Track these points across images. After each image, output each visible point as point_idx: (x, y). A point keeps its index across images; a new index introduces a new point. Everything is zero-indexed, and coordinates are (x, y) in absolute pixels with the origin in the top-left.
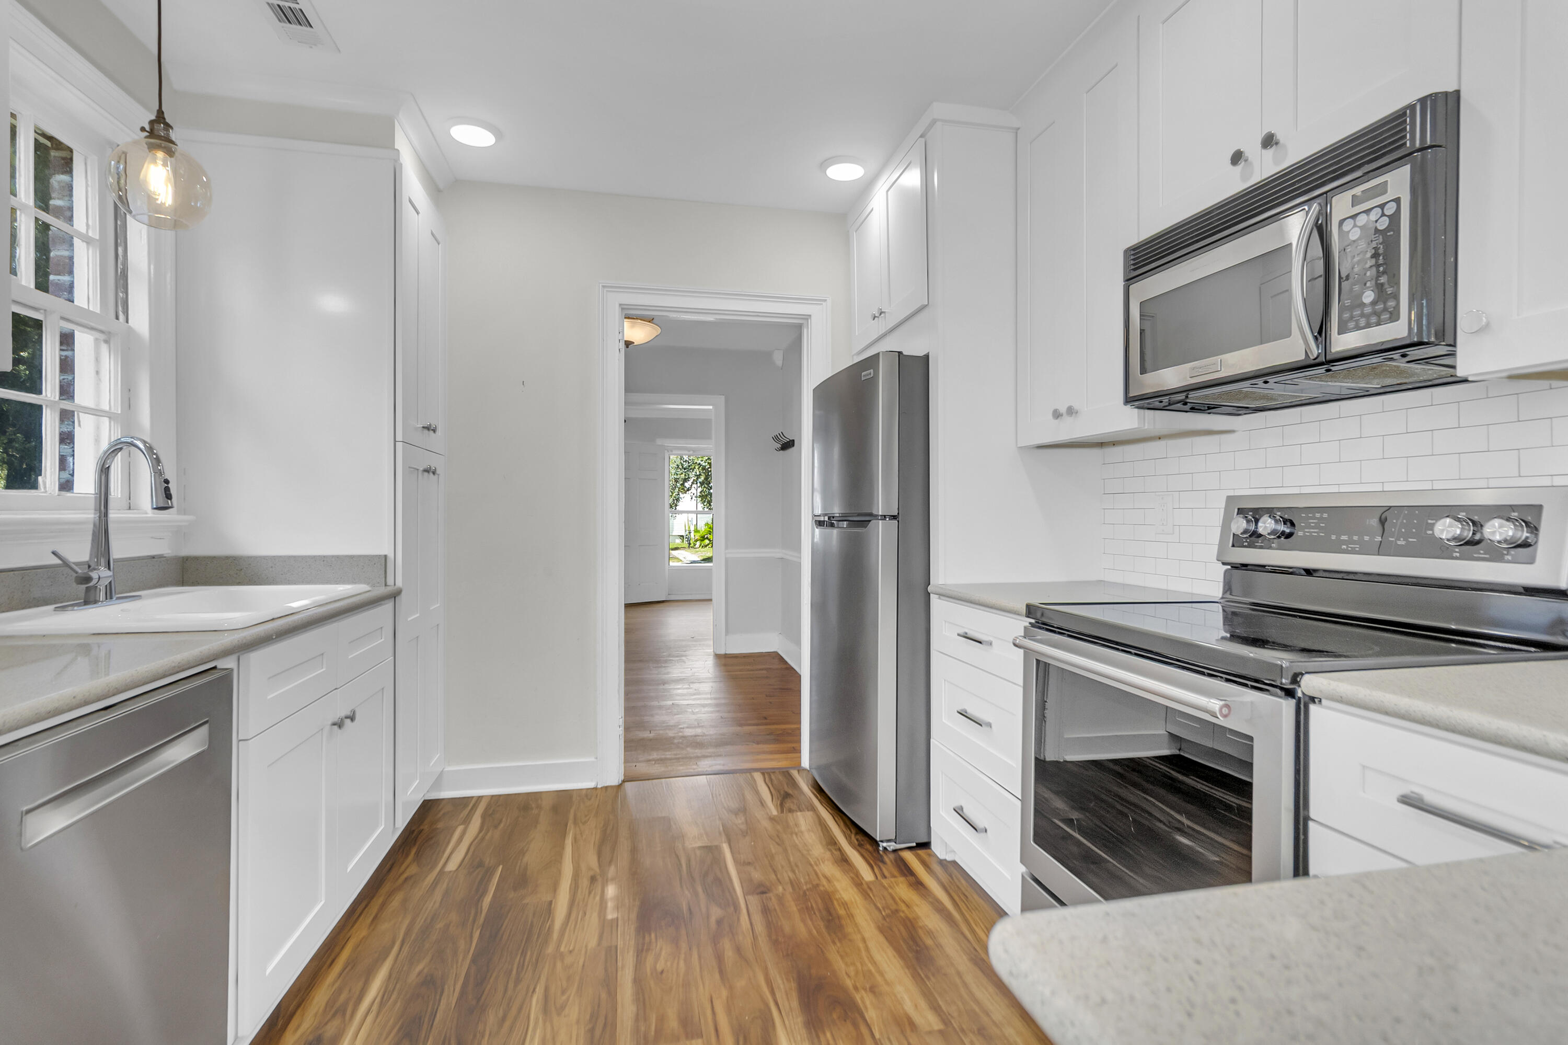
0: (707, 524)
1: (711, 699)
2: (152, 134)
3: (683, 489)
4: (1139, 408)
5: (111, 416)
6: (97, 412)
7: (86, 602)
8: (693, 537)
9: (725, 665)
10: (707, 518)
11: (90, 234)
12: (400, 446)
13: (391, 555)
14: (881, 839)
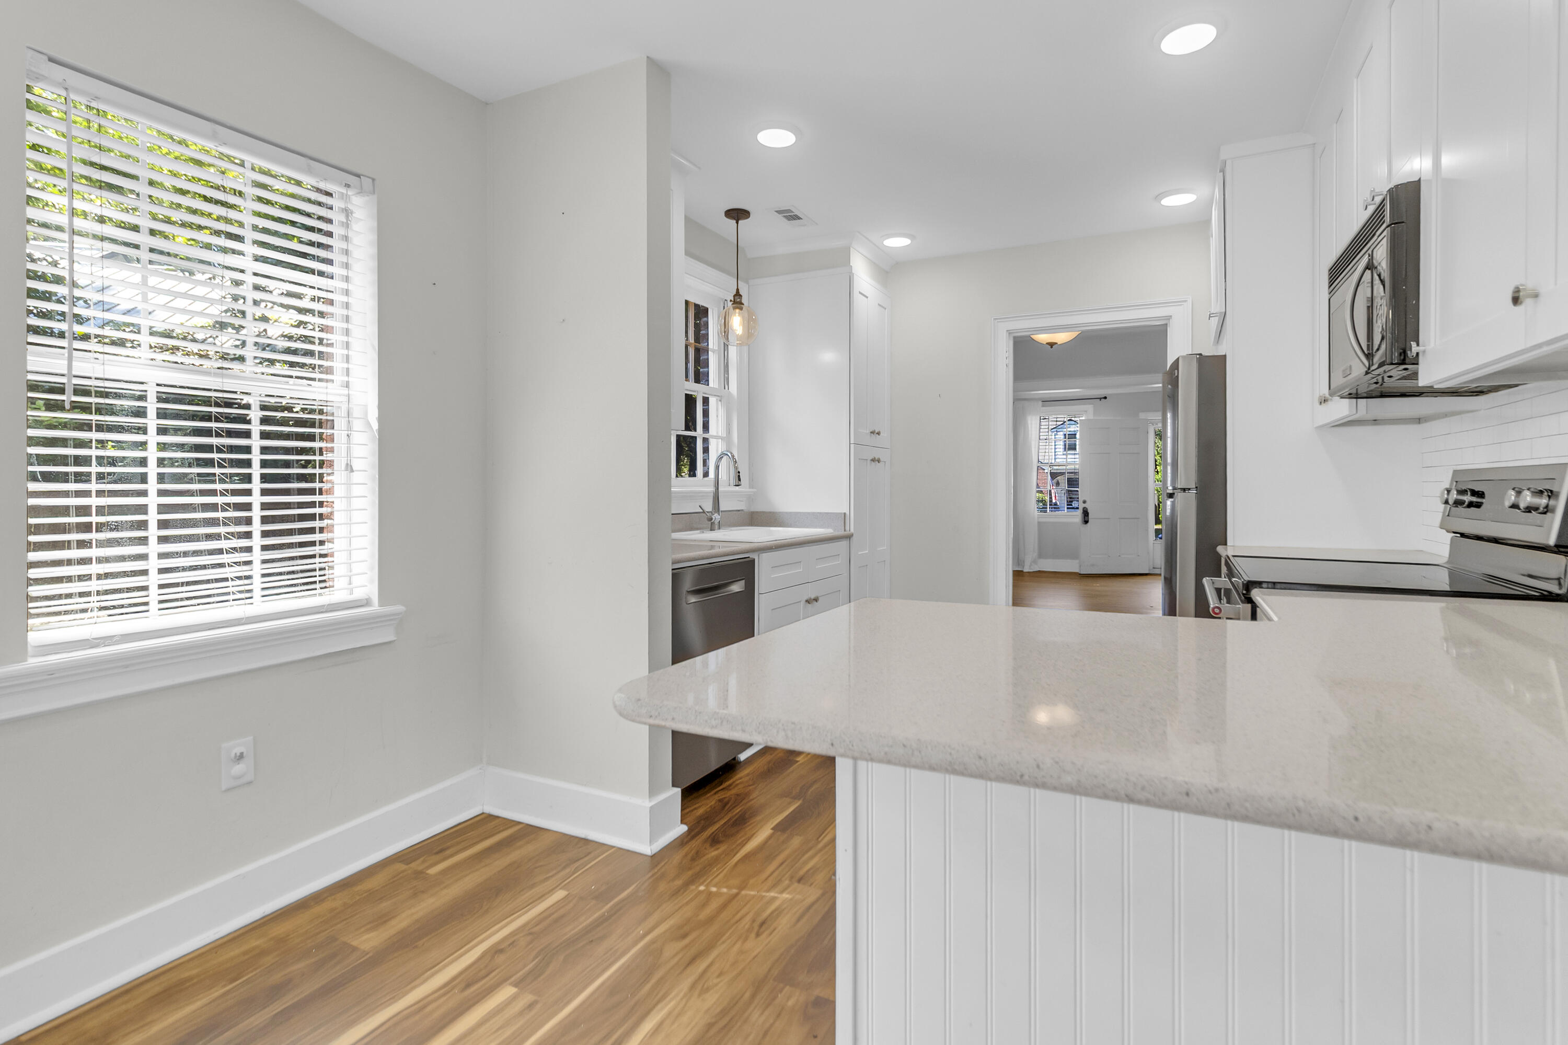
2: (735, 302)
5: (722, 438)
6: (716, 437)
7: (711, 530)
11: (714, 348)
12: (852, 446)
13: (848, 513)
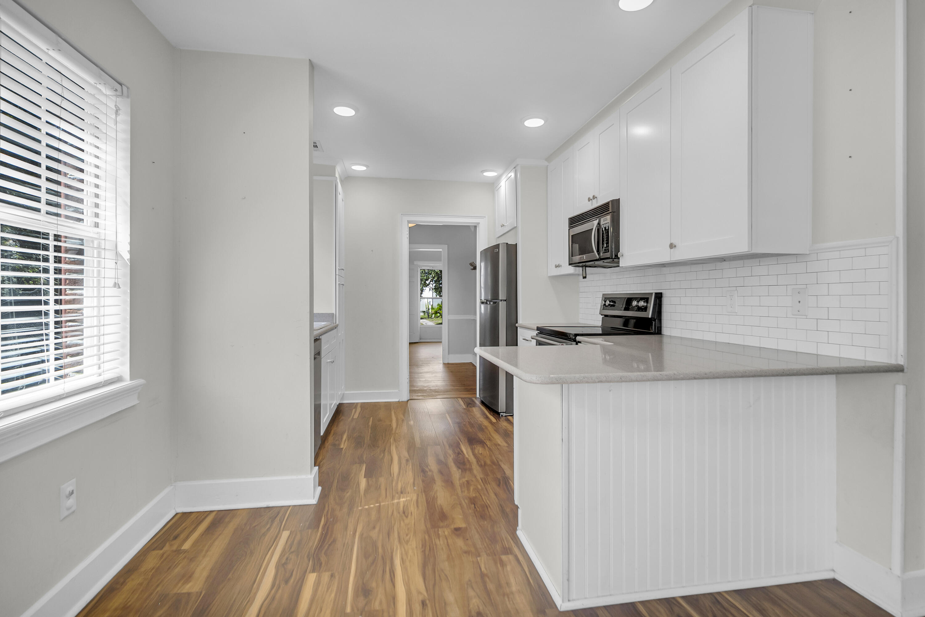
0: (438, 305)
1: (441, 378)
3: (425, 285)
4: (574, 267)
8: (431, 312)
9: (448, 367)
10: (439, 301)
12: (337, 276)
13: (335, 313)
14: (501, 412)
